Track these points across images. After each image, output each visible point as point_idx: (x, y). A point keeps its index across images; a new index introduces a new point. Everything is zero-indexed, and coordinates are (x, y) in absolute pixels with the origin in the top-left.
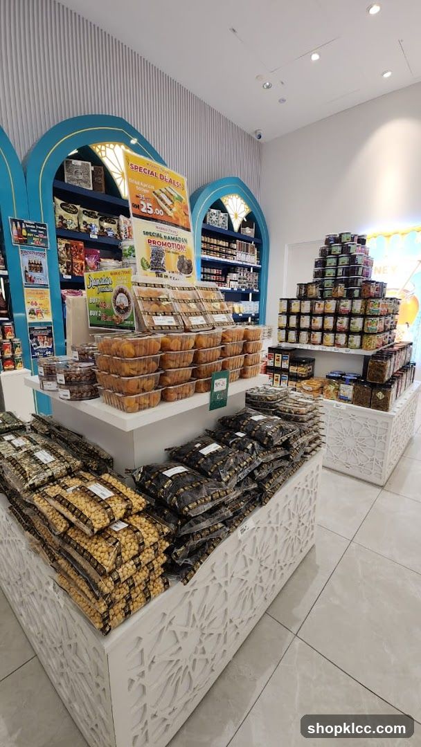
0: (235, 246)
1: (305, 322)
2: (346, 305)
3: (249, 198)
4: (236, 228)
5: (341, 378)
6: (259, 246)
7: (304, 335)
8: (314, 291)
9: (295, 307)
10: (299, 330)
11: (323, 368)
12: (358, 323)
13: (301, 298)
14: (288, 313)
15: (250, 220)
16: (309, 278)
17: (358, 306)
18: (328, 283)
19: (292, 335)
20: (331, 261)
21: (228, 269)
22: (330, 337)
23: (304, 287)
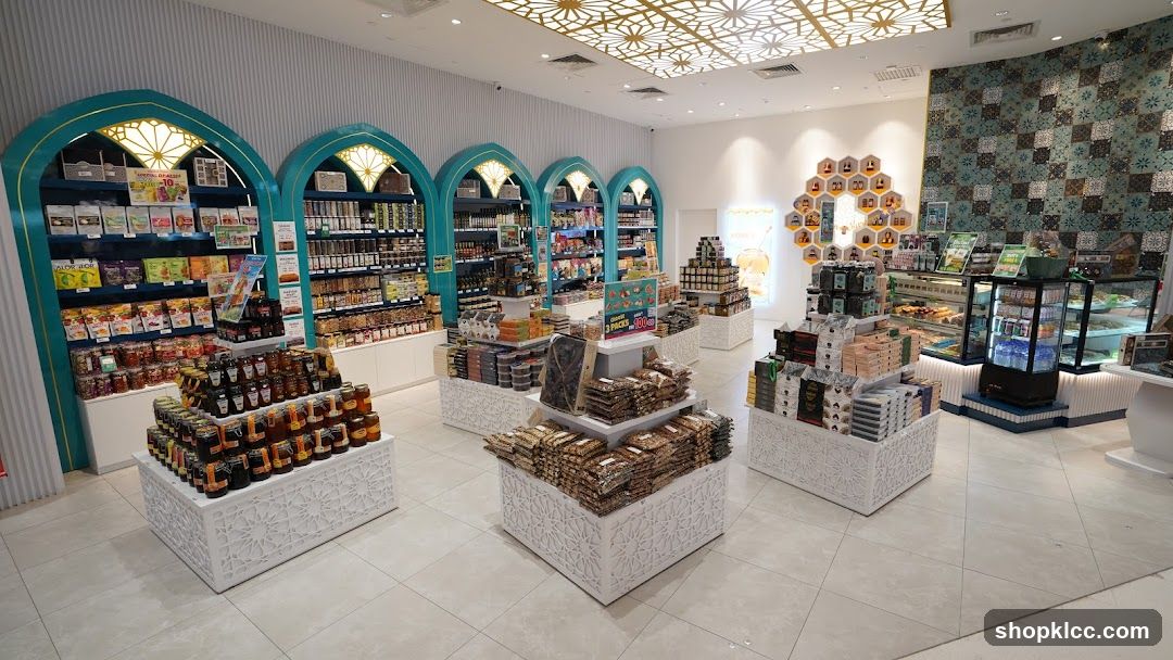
0: (638, 215)
1: (693, 278)
2: (711, 271)
3: (647, 177)
4: (639, 201)
5: (710, 305)
6: (655, 211)
7: (693, 285)
8: (696, 263)
9: (688, 271)
10: (690, 282)
11: (702, 301)
12: (716, 280)
13: (691, 266)
14: (685, 274)
15: (648, 194)
16: (694, 257)
17: (715, 271)
18: (703, 258)
19: (687, 285)
20: (704, 248)
21: (633, 233)
22: (705, 286)
23: (691, 260)
